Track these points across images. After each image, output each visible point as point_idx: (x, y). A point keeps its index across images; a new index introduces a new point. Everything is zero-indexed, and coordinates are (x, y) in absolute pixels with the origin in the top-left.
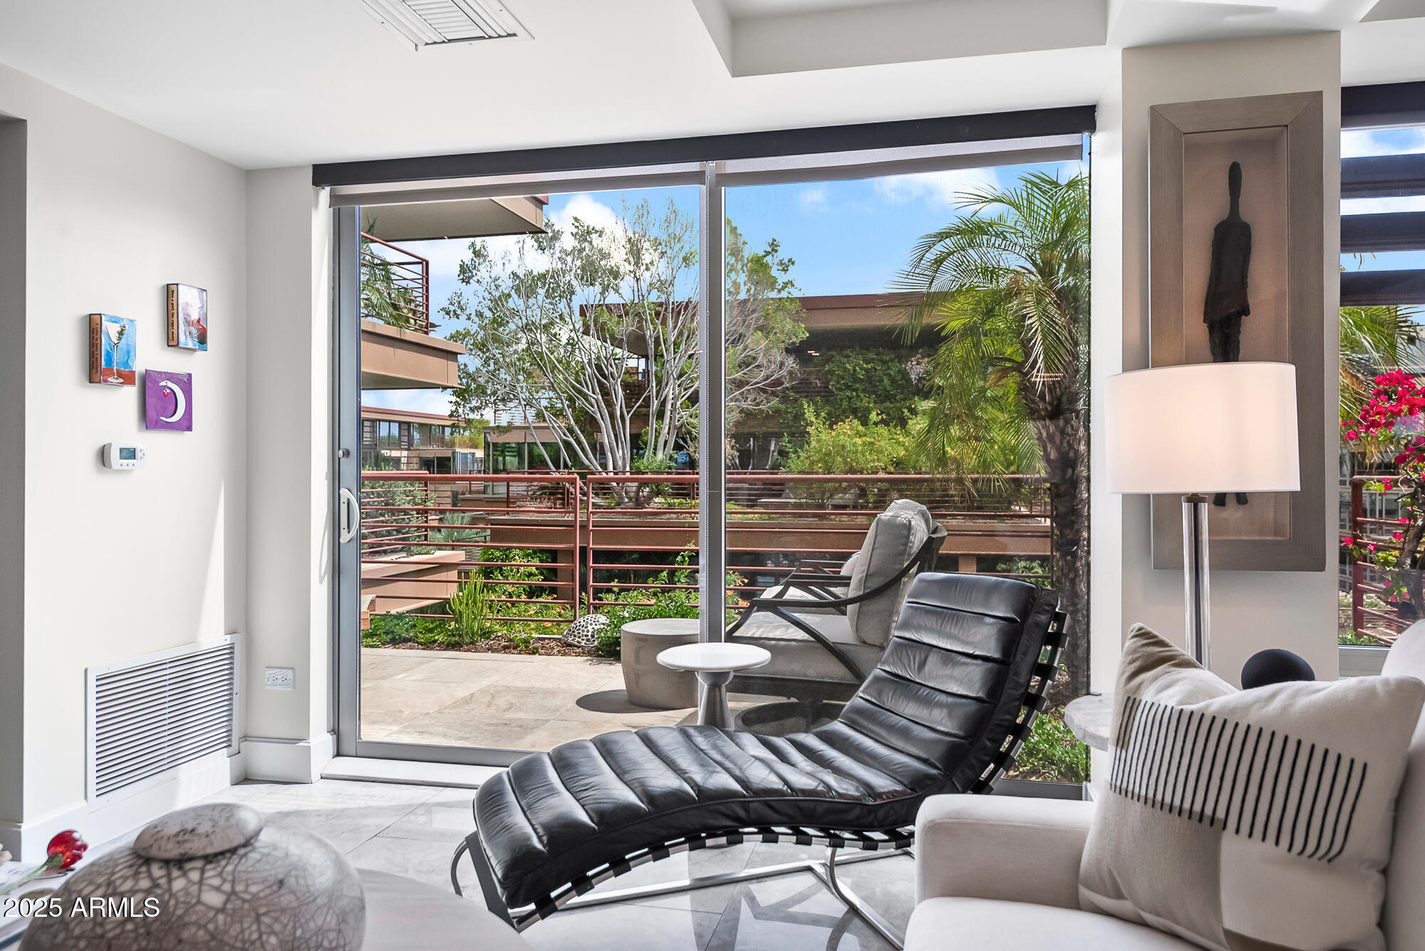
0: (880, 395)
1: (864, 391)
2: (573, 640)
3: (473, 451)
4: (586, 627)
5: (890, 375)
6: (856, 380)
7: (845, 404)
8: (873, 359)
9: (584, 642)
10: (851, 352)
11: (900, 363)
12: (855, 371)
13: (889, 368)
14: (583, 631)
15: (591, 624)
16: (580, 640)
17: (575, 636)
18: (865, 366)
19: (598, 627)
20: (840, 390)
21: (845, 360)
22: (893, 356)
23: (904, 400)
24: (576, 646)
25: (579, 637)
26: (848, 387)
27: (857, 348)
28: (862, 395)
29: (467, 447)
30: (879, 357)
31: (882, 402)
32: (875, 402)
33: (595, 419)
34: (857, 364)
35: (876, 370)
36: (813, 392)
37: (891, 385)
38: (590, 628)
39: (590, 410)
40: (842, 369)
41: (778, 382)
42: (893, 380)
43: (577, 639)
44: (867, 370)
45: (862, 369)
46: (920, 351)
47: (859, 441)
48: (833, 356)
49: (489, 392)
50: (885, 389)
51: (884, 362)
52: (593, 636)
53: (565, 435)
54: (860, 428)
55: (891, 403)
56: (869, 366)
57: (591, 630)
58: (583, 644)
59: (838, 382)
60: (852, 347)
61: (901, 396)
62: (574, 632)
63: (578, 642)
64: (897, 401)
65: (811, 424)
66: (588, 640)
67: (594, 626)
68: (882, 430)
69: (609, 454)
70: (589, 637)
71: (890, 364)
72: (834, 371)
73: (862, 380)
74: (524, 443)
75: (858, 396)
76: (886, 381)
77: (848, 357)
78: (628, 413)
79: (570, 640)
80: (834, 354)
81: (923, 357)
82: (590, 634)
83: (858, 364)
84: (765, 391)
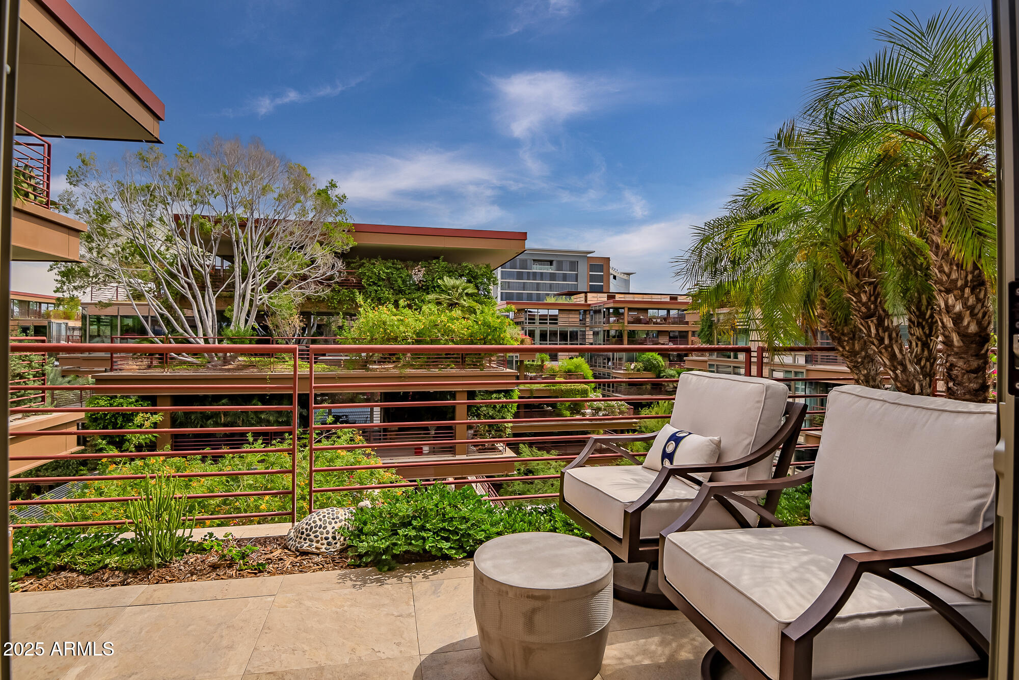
0: (396, 290)
1: (384, 286)
2: (310, 546)
3: (66, 321)
4: (325, 528)
5: (401, 277)
6: (380, 279)
8: (390, 267)
9: (324, 547)
10: (377, 262)
11: (407, 269)
12: (379, 274)
13: (401, 273)
14: (322, 533)
15: (330, 523)
16: (319, 545)
17: (311, 541)
18: (386, 271)
19: (339, 525)
20: (370, 285)
21: (372, 266)
22: (403, 266)
24: (313, 553)
25: (318, 542)
26: (375, 284)
27: (380, 259)
28: (384, 289)
29: (61, 318)
30: (394, 266)
31: (397, 294)
32: (393, 294)
33: (187, 298)
34: (380, 268)
35: (392, 274)
36: (351, 286)
37: (403, 284)
38: (329, 528)
39: (183, 291)
40: (370, 272)
41: (331, 278)
42: (403, 281)
43: (315, 545)
44: (387, 274)
45: (384, 272)
46: (420, 263)
47: (395, 318)
48: (364, 263)
49: (91, 275)
50: (399, 286)
51: (398, 269)
52: (334, 538)
53: (161, 309)
54: (394, 310)
55: (402, 295)
56: (389, 271)
57: (331, 531)
58: (323, 550)
59: (368, 280)
60: (376, 257)
61: (409, 291)
62: (308, 535)
63: (317, 548)
64: (405, 294)
65: (361, 306)
66: (329, 544)
67: (333, 525)
68: (407, 311)
69: (200, 325)
70: (330, 540)
71: (401, 270)
72: (365, 273)
73: (383, 280)
74: (116, 317)
75: (382, 290)
76: (400, 281)
77: (374, 264)
78: (214, 295)
79: (305, 546)
80: (365, 261)
81: (422, 267)
82: (330, 536)
83: (381, 270)
84: (322, 283)
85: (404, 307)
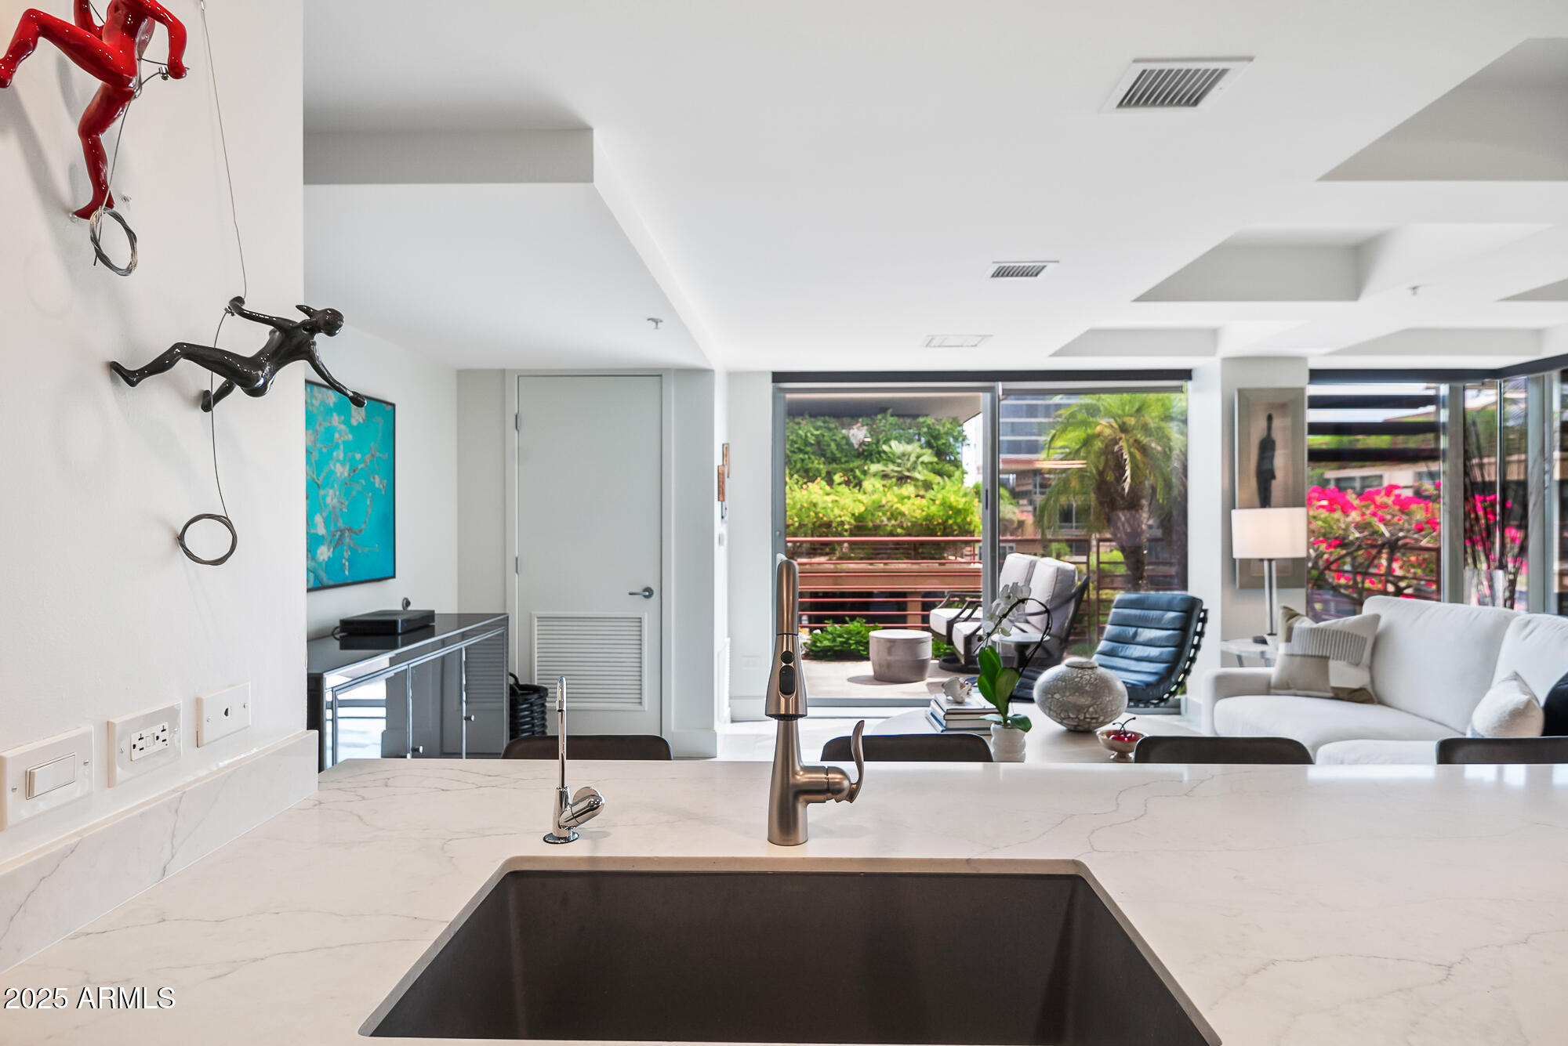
0: (828, 458)
1: (813, 453)
5: (835, 440)
6: (807, 443)
7: (799, 465)
8: (821, 426)
10: (802, 420)
11: (843, 430)
12: (806, 436)
13: (834, 435)
18: (815, 432)
20: (794, 452)
21: (797, 427)
22: (837, 424)
23: (846, 462)
26: (800, 450)
27: (807, 417)
28: (813, 457)
30: (826, 425)
31: (830, 463)
32: (825, 465)
34: (807, 429)
35: (823, 436)
37: (837, 449)
40: (794, 435)
42: (838, 445)
44: (816, 436)
45: (812, 435)
46: (860, 420)
47: (828, 498)
50: (832, 453)
51: (830, 430)
54: (827, 488)
55: (837, 464)
56: (818, 432)
59: (791, 445)
60: (802, 416)
61: (846, 459)
64: (841, 463)
68: (843, 489)
71: (835, 431)
73: (812, 445)
75: (810, 458)
76: (833, 445)
77: (799, 424)
81: (863, 426)
83: (809, 431)
85: (840, 484)
